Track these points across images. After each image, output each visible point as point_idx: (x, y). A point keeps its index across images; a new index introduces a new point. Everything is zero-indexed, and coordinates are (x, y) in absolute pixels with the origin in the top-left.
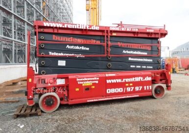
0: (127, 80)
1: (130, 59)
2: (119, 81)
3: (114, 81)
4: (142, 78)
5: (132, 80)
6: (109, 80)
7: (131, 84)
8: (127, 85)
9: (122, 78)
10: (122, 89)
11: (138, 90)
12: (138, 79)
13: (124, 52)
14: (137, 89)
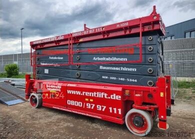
0: (87, 94)
1: (101, 67)
2: (78, 93)
3: (74, 92)
4: (106, 95)
5: (94, 94)
6: (70, 91)
7: (91, 100)
8: (87, 100)
9: (82, 90)
10: (81, 103)
11: (100, 109)
12: (100, 95)
13: (95, 59)
14: (99, 107)
